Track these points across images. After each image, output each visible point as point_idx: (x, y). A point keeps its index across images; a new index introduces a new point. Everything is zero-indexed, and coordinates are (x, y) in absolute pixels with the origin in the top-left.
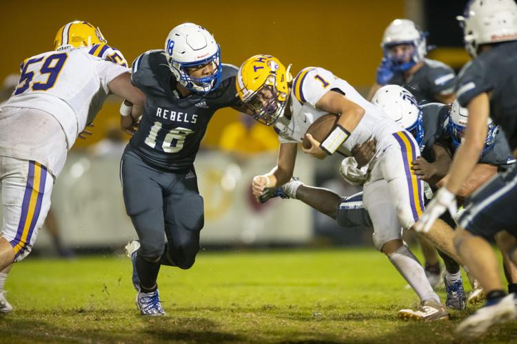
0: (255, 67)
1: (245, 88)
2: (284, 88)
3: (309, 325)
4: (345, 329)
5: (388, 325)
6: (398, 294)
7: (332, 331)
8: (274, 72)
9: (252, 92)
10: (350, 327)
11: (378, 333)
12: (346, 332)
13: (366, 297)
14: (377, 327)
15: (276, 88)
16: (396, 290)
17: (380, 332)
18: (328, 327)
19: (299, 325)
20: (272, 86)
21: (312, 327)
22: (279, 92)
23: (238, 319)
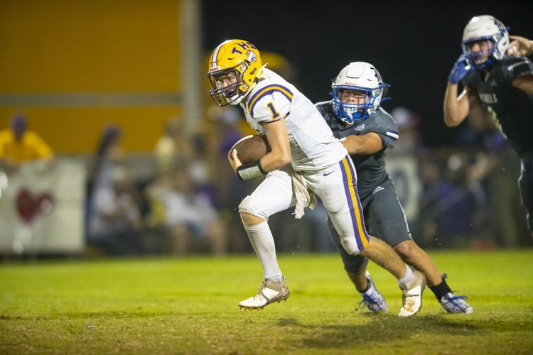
0: (235, 48)
1: (217, 62)
2: (250, 80)
3: (82, 338)
4: (119, 341)
5: (163, 338)
6: (172, 305)
7: (105, 344)
8: (248, 62)
9: (220, 68)
10: (123, 339)
11: (152, 346)
12: (119, 344)
13: (140, 308)
14: (151, 340)
15: (242, 76)
16: (171, 301)
17: (154, 345)
18: (101, 340)
19: (71, 338)
20: (240, 73)
21: (84, 339)
22: (244, 81)
23: (8, 332)
